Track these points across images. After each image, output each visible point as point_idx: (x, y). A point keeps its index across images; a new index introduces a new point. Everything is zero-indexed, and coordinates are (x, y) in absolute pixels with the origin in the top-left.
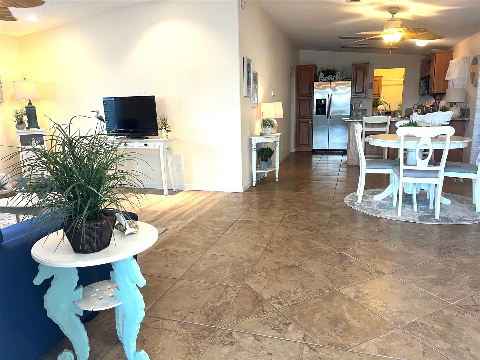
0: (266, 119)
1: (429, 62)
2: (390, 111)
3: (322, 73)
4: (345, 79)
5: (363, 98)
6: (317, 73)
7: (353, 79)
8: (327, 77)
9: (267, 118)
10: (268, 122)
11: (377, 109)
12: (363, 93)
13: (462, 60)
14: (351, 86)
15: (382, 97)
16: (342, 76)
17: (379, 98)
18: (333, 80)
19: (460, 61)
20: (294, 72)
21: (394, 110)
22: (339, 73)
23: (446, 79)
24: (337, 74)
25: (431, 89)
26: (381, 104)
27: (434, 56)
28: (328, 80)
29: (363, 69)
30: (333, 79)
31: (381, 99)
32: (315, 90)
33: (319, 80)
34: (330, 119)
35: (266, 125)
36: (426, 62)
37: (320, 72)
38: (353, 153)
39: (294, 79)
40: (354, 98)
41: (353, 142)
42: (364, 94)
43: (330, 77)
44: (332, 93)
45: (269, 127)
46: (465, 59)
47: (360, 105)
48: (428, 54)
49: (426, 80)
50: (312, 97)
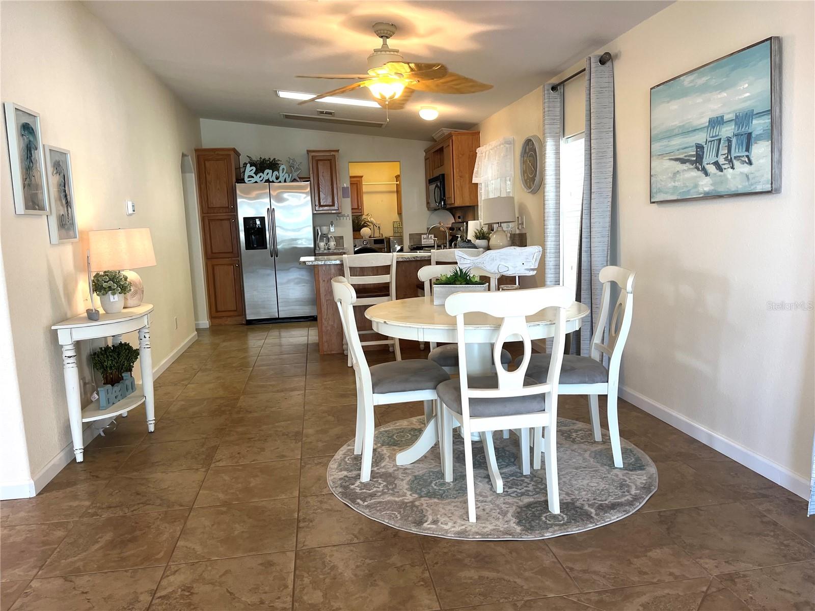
0: (105, 272)
1: (441, 150)
2: (381, 238)
3: (250, 167)
4: (298, 180)
5: (336, 215)
6: (241, 165)
7: (312, 179)
8: (261, 174)
9: (106, 270)
10: (110, 280)
11: (360, 234)
12: (333, 205)
13: (502, 146)
14: (310, 192)
15: (365, 214)
16: (291, 173)
17: (360, 214)
18: (275, 180)
19: (498, 147)
20: (191, 161)
21: (386, 236)
22: (285, 168)
23: (474, 181)
24: (281, 169)
25: (449, 198)
26: (366, 226)
27: (449, 140)
28: (264, 181)
29: (330, 160)
30: (274, 178)
31: (364, 217)
32: (239, 200)
33: (246, 179)
34: (277, 256)
35: (105, 288)
36: (434, 152)
37: (245, 164)
38: (329, 328)
39: (192, 177)
40: (318, 215)
41: (327, 305)
42: (336, 207)
43: (268, 174)
44: (276, 206)
45: (114, 294)
46: (508, 144)
47: (331, 228)
48: (435, 138)
49: (439, 184)
50: (235, 214)
